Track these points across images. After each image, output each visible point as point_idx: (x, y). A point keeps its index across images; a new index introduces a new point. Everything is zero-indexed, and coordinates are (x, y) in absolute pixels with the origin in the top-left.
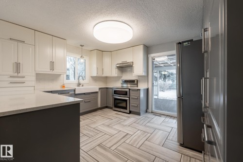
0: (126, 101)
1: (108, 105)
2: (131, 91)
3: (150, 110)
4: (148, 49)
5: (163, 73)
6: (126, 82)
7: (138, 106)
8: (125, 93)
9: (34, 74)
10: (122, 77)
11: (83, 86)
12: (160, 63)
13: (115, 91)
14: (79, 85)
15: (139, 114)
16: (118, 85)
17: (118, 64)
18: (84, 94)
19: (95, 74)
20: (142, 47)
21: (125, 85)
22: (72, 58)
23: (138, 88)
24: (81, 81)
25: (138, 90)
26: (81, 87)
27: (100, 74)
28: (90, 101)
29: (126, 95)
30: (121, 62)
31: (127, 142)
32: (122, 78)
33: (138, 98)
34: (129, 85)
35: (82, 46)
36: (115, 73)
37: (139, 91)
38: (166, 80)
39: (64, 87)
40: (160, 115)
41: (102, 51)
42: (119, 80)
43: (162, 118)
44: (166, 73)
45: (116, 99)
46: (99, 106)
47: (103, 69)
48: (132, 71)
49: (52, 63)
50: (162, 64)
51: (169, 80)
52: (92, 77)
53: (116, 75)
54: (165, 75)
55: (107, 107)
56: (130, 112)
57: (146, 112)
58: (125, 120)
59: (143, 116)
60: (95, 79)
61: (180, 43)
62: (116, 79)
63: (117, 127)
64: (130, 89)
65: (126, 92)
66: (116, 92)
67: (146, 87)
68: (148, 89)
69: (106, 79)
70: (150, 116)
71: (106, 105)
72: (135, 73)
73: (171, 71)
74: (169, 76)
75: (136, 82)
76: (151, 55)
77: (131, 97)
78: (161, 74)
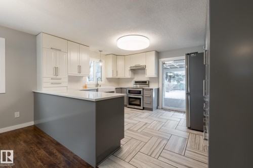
0: (140, 99)
2: (144, 90)
3: (160, 107)
4: (159, 55)
5: (169, 74)
7: (151, 103)
8: (139, 93)
9: (67, 77)
10: (134, 78)
11: (100, 86)
13: (129, 91)
14: (97, 85)
15: (151, 110)
16: (131, 85)
17: (131, 67)
19: (110, 76)
20: (154, 52)
23: (150, 88)
24: (99, 82)
27: (115, 76)
30: (134, 65)
31: (149, 127)
32: (135, 80)
33: (151, 97)
35: (100, 51)
36: (128, 74)
37: (151, 90)
38: (172, 81)
39: (86, 87)
40: (170, 110)
41: (117, 55)
42: (132, 81)
43: (172, 113)
44: (171, 74)
45: (130, 98)
48: (144, 73)
49: (79, 67)
50: (169, 66)
51: (174, 81)
52: (107, 79)
53: (130, 77)
54: (170, 76)
56: (144, 109)
57: (157, 108)
58: (141, 114)
59: (155, 111)
60: (110, 80)
61: (188, 54)
63: (136, 119)
65: (140, 91)
67: (157, 87)
68: (158, 89)
70: (163, 111)
72: (147, 75)
73: (175, 72)
74: (174, 77)
75: (147, 83)
76: (162, 60)
77: (144, 96)
78: (167, 75)
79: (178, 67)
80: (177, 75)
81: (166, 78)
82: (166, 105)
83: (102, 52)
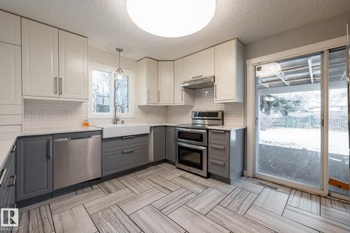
0: (201, 152)
1: (167, 158)
2: (210, 132)
3: (249, 172)
4: (246, 49)
5: (267, 99)
6: (202, 115)
7: (226, 165)
8: (199, 138)
9: (20, 102)
10: (193, 106)
11: (123, 122)
12: (264, 80)
13: (179, 133)
14: (116, 120)
15: (227, 181)
16: (185, 121)
17: (185, 83)
18: (122, 138)
19: (144, 102)
21: (199, 122)
22: (107, 75)
23: (226, 128)
25: (225, 131)
26: (119, 125)
27: (154, 102)
28: (133, 152)
29: (201, 140)
30: (191, 79)
32: (194, 110)
33: (226, 149)
34: (206, 122)
35: (120, 50)
36: (179, 99)
37: (227, 134)
38: (272, 111)
39: (87, 125)
40: (275, 186)
41: (158, 60)
42: (188, 112)
44: (272, 99)
45: (180, 148)
46: (152, 159)
47: (159, 93)
48: (212, 94)
49: (58, 81)
50: (267, 82)
51: (276, 112)
52: (141, 107)
53: (183, 103)
54: (268, 103)
55: (166, 161)
56: (209, 176)
57: (242, 175)
59: (238, 185)
60: (147, 110)
62: (183, 110)
64: (208, 130)
65: (201, 135)
66: (182, 135)
67: (242, 127)
68: (245, 131)
69: (166, 110)
70: (256, 188)
71: (163, 158)
72: (218, 98)
73: (280, 96)
74: (276, 105)
75: (220, 116)
76: (253, 62)
77: (210, 145)
78: (263, 102)
79: (287, 83)
80: (283, 101)
81: (262, 106)
82: (265, 166)
83: (122, 54)
